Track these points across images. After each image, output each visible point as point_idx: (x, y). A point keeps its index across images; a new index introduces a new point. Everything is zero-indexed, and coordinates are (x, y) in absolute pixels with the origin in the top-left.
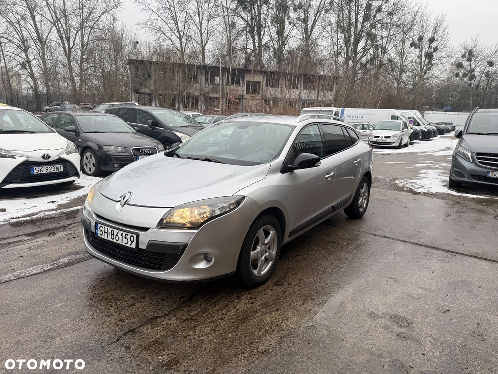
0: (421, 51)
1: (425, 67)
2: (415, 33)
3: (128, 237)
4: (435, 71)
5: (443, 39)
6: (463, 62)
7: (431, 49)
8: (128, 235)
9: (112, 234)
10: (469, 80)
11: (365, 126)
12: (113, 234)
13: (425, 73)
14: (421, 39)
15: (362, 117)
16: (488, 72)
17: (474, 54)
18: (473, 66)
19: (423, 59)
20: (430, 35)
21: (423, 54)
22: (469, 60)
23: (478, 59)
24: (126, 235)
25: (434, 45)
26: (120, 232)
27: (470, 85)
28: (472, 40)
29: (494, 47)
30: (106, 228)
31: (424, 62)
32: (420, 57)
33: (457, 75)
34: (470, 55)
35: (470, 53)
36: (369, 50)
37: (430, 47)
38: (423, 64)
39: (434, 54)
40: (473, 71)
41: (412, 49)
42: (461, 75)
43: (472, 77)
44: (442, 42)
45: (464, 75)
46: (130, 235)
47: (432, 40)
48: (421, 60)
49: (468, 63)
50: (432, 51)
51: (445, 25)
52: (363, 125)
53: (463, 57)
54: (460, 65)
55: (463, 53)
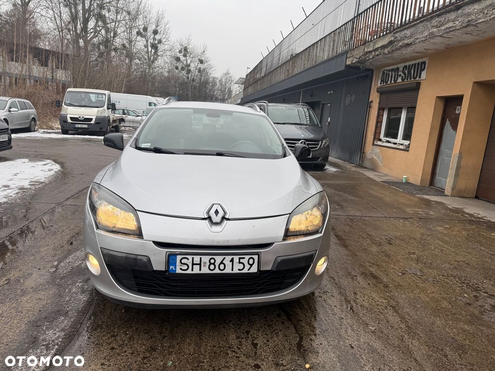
0: (147, 41)
1: (152, 57)
2: (140, 23)
3: (245, 261)
4: (160, 62)
5: (166, 33)
6: (181, 57)
7: (156, 40)
8: (244, 258)
9: (211, 264)
10: (186, 74)
11: (126, 111)
12: (214, 264)
13: (153, 62)
14: (145, 29)
15: (119, 102)
16: (200, 68)
17: (189, 51)
18: (189, 62)
19: (150, 49)
20: (154, 27)
21: (149, 44)
22: (185, 56)
23: (192, 56)
24: (240, 258)
25: (158, 37)
26: (229, 258)
27: (188, 78)
28: (186, 38)
29: (202, 47)
30: (190, 257)
31: (151, 52)
32: (146, 46)
33: (177, 68)
34: (185, 51)
35: (186, 49)
36: (100, 30)
37: (154, 39)
38: (150, 53)
39: (159, 45)
40: (189, 66)
41: (139, 38)
42: (180, 68)
43: (189, 71)
44: (164, 36)
45: (183, 69)
46: (247, 257)
47: (155, 32)
48: (148, 49)
49: (184, 58)
50: (156, 42)
51: (166, 20)
52: (124, 110)
53: (180, 52)
54: (178, 59)
55: (180, 49)
